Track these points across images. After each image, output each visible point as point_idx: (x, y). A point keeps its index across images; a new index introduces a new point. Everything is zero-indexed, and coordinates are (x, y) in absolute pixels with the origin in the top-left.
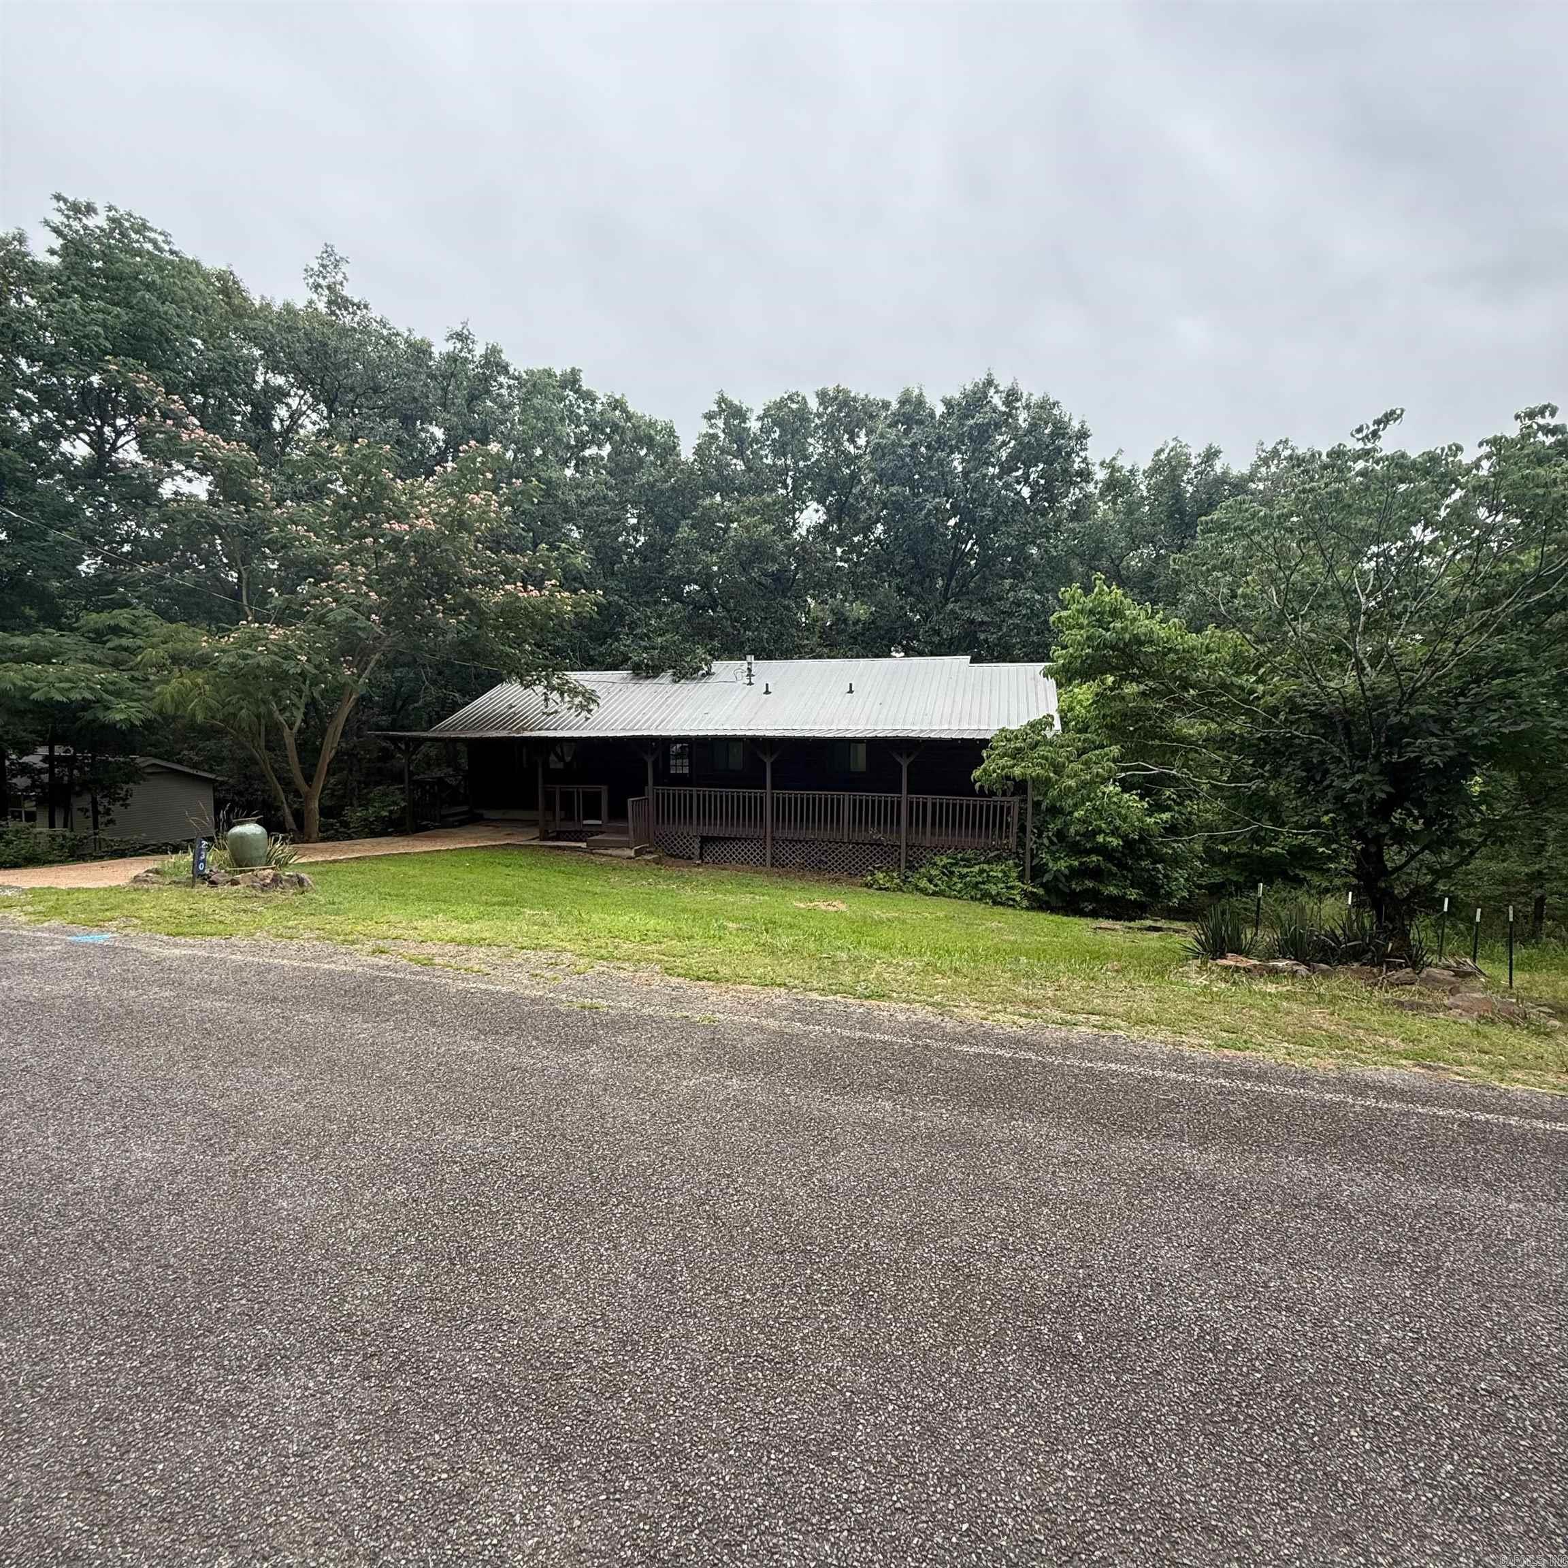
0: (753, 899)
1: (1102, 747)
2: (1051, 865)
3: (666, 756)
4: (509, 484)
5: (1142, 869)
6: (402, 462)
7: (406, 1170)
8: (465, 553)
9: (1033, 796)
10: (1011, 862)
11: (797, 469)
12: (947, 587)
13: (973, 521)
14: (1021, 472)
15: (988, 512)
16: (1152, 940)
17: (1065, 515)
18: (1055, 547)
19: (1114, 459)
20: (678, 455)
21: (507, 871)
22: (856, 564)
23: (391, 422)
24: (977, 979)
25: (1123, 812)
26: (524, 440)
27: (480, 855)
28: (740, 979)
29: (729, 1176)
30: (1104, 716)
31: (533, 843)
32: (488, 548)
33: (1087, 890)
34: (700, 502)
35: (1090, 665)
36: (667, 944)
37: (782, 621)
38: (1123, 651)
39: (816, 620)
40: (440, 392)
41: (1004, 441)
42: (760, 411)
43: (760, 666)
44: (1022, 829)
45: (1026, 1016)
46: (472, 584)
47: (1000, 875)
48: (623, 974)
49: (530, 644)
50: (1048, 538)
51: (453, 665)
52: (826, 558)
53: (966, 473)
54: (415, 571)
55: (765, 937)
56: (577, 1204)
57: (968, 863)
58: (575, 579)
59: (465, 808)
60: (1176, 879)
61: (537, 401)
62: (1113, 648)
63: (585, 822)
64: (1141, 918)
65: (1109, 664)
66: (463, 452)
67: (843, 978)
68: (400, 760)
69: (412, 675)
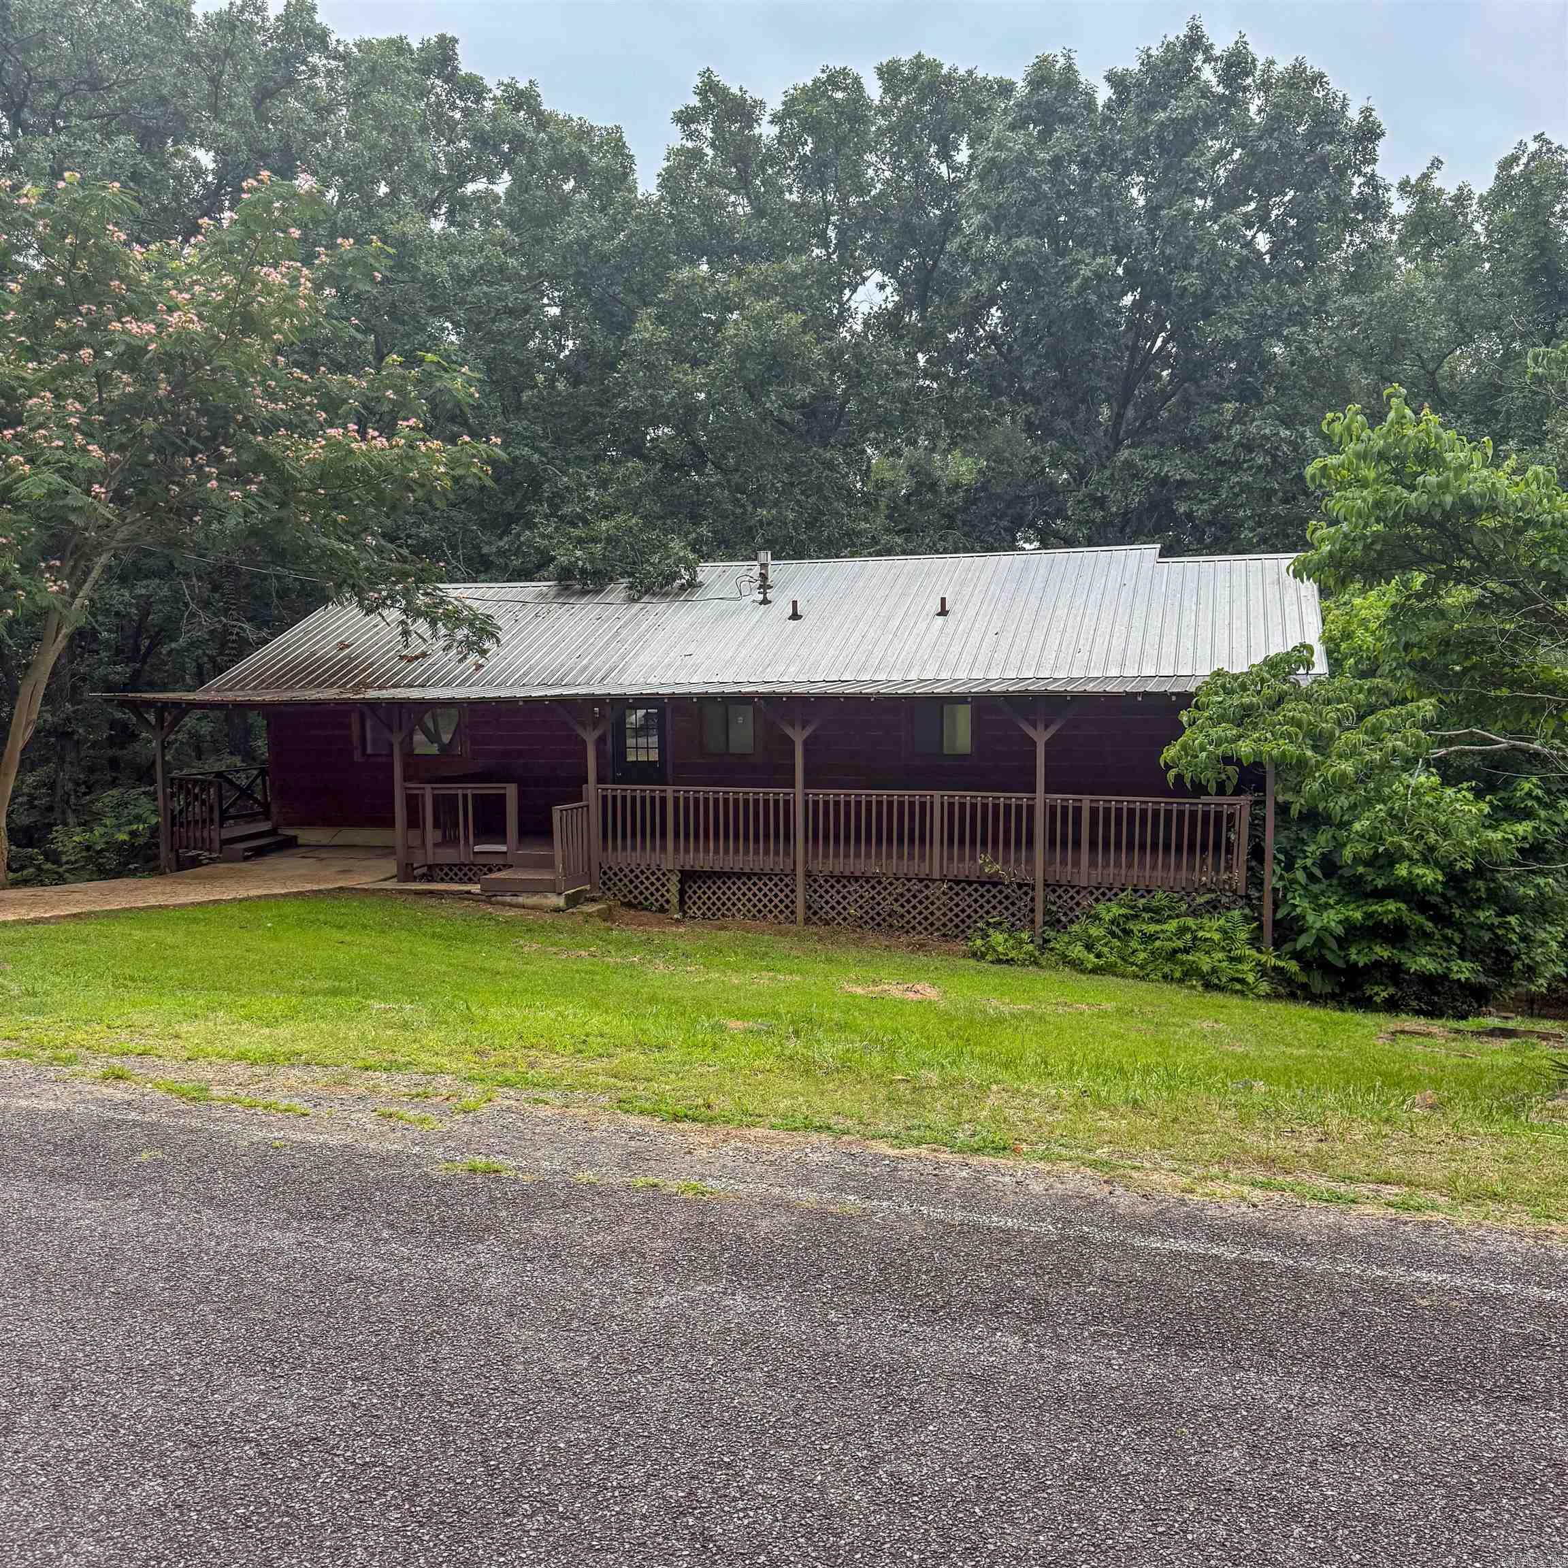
0: (772, 979)
1: (1404, 701)
2: (1310, 918)
3: (620, 730)
4: (332, 246)
5: (1481, 926)
6: (142, 212)
7: (162, 1454)
8: (255, 373)
9: (1275, 793)
10: (1237, 912)
11: (845, 209)
12: (1118, 417)
13: (1166, 297)
14: (1253, 205)
15: (1193, 280)
16: (1499, 1053)
17: (1335, 283)
18: (1318, 342)
19: (1425, 177)
20: (632, 189)
21: (339, 935)
22: (953, 383)
23: (122, 141)
24: (1175, 1120)
25: (1443, 819)
26: (356, 168)
27: (289, 908)
28: (751, 1118)
29: (728, 1465)
30: (1408, 647)
31: (389, 885)
32: (297, 364)
33: (1377, 965)
34: (671, 274)
35: (1380, 553)
36: (624, 1058)
37: (820, 489)
38: (1441, 526)
39: (881, 485)
40: (206, 85)
41: (1222, 150)
42: (775, 104)
43: (780, 571)
44: (1257, 853)
45: (1265, 1186)
46: (271, 426)
47: (1216, 936)
48: (544, 1112)
49: (373, 534)
50: (1304, 326)
51: (238, 574)
52: (899, 373)
53: (1152, 210)
54: (168, 406)
55: (792, 1045)
56: (462, 1513)
57: (1157, 914)
58: (452, 419)
59: (265, 826)
60: (1544, 943)
61: (380, 97)
62: (1423, 520)
63: (477, 848)
64: (1478, 1014)
65: (1417, 552)
66: (249, 191)
67: (932, 1116)
68: (149, 745)
69: (165, 592)
